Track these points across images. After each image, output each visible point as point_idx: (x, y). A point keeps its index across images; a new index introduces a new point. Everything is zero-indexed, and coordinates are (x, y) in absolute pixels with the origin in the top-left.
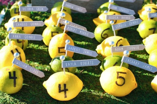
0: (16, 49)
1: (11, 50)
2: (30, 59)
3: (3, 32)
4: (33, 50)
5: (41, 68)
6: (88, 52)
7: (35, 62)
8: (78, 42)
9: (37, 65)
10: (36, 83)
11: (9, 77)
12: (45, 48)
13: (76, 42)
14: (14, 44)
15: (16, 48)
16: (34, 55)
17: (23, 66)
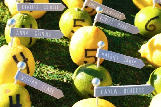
0: (21, 54)
1: (13, 55)
2: (41, 59)
3: (2, 11)
4: (46, 44)
5: (58, 77)
6: (130, 61)
7: (49, 65)
8: (110, 31)
9: (51, 72)
10: (51, 104)
11: (9, 105)
12: (63, 40)
13: (107, 31)
14: (18, 44)
15: (21, 51)
16: (47, 52)
17: (31, 82)
